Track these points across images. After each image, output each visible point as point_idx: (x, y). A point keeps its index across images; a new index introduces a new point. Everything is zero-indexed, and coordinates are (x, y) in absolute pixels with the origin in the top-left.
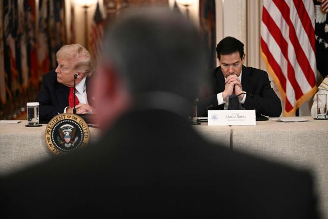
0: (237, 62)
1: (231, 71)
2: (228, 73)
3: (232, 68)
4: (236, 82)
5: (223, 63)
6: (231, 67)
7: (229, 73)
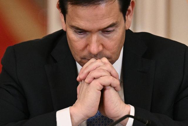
0: (111, 26)
1: (94, 48)
2: (85, 53)
3: (98, 41)
4: (107, 80)
5: (72, 27)
6: (95, 38)
7: (90, 53)
